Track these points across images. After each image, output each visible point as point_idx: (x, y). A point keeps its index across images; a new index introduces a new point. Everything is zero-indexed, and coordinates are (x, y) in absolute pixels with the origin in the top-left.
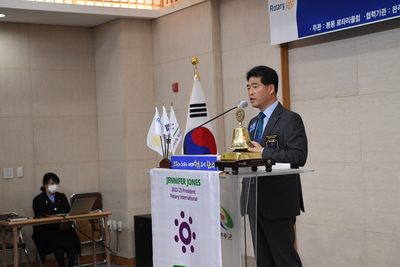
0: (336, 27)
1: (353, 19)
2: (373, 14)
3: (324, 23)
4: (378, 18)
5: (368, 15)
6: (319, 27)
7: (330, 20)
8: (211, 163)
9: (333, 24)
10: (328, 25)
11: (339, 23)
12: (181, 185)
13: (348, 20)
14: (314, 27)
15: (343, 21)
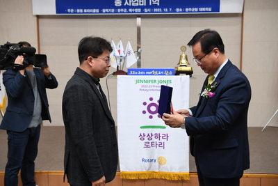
0: (83, 13)
1: (94, 11)
2: (107, 10)
3: (75, 8)
4: (109, 13)
5: (104, 11)
6: (72, 10)
7: (80, 8)
8: (169, 72)
9: (81, 11)
10: (78, 11)
11: (85, 11)
12: (151, 84)
13: (91, 11)
14: (69, 10)
15: (88, 11)
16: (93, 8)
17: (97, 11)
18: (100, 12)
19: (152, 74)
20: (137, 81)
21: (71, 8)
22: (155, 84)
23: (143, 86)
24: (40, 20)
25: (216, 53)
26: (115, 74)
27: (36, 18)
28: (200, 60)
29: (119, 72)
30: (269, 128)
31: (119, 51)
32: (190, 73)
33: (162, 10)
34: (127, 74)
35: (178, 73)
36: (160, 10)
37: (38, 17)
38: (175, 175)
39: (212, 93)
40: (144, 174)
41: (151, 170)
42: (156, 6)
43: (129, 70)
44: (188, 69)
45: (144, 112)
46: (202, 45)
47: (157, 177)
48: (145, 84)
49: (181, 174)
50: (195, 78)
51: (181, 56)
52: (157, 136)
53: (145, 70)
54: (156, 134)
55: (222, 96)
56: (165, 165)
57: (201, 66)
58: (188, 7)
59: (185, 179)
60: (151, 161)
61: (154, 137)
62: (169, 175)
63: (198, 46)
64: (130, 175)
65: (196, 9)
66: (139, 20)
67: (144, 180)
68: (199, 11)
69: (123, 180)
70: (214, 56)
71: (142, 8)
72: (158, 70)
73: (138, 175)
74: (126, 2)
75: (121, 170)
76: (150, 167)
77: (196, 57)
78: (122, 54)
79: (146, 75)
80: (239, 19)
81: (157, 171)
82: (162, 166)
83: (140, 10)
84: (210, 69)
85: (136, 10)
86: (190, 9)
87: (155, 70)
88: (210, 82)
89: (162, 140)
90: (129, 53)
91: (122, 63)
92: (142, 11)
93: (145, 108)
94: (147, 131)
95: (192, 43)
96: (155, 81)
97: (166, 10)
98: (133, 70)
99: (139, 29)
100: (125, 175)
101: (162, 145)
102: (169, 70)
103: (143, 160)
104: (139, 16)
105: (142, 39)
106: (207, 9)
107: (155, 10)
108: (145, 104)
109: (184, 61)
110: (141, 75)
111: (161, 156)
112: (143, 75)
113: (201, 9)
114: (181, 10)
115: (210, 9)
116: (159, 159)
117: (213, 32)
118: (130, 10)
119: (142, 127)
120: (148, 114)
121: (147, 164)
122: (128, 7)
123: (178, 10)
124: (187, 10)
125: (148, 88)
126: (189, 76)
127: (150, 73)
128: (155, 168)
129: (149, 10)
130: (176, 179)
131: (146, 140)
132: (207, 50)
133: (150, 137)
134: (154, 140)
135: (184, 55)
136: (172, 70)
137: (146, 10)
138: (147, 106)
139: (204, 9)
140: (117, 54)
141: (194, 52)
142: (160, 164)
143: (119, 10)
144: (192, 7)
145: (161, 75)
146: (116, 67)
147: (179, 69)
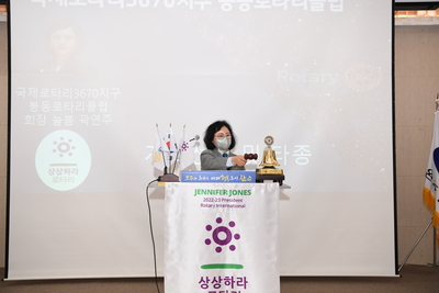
8: (247, 177)
12: (218, 196)
19: (220, 181)
20: (197, 192)
22: (226, 197)
23: (206, 200)
26: (161, 179)
29: (167, 176)
31: (168, 144)
32: (279, 179)
34: (175, 179)
35: (260, 179)
43: (184, 174)
44: (277, 172)
45: (208, 242)
48: (209, 196)
50: (287, 187)
52: (229, 281)
54: (227, 279)
61: (223, 282)
72: (230, 174)
78: (173, 148)
79: (210, 181)
87: (226, 174)
89: (236, 288)
90: (185, 146)
91: (173, 162)
93: (209, 235)
94: (212, 273)
96: (225, 192)
102: (247, 174)
108: (209, 228)
109: (270, 161)
110: (203, 181)
112: (206, 181)
119: (204, 267)
120: (214, 245)
125: (214, 203)
126: (278, 184)
127: (218, 178)
131: (211, 288)
133: (217, 282)
134: (224, 288)
135: (270, 151)
136: (252, 174)
138: (212, 231)
140: (165, 148)
145: (235, 181)
146: (163, 169)
147: (263, 172)
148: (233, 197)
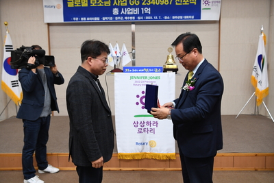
1: (96, 19)
2: (106, 18)
3: (80, 17)
4: (108, 20)
5: (104, 19)
6: (77, 19)
7: (83, 17)
9: (85, 19)
10: (82, 19)
11: (88, 19)
12: (143, 80)
13: (93, 19)
14: (74, 19)
15: (91, 19)
16: (95, 17)
17: (98, 19)
18: (101, 20)
19: (144, 72)
20: (132, 78)
21: (76, 17)
22: (147, 80)
23: (136, 82)
24: (51, 27)
25: (195, 52)
26: (113, 71)
27: (47, 26)
28: (181, 58)
29: (116, 70)
30: (242, 116)
31: (116, 52)
32: (175, 70)
33: (153, 17)
34: (122, 71)
35: (165, 70)
36: (151, 18)
37: (49, 24)
38: (164, 155)
39: (191, 87)
40: (137, 155)
41: (144, 152)
42: (147, 15)
43: (125, 68)
44: (174, 67)
45: (137, 104)
46: (184, 45)
47: (149, 157)
48: (137, 80)
49: (169, 155)
50: (180, 75)
51: (168, 56)
52: (149, 123)
53: (138, 68)
54: (147, 122)
55: (201, 89)
56: (155, 148)
57: (182, 63)
58: (175, 16)
59: (172, 158)
60: (144, 144)
61: (145, 124)
62: (159, 156)
63: (181, 46)
64: (126, 156)
65: (181, 17)
66: (133, 26)
67: (138, 160)
68: (183, 19)
69: (120, 160)
70: (194, 55)
71: (136, 16)
72: (149, 68)
73: (133, 155)
74: (123, 12)
75: (119, 152)
76: (143, 149)
77: (178, 56)
78: (119, 55)
79: (138, 72)
80: (217, 25)
81: (149, 152)
82: (152, 148)
83: (134, 18)
84: (189, 66)
85: (131, 18)
86: (176, 17)
87: (146, 68)
88: (190, 78)
89: (152, 127)
90: (124, 54)
91: (118, 62)
92: (136, 19)
93: (138, 100)
94: (140, 120)
95: (175, 44)
96: (146, 77)
97: (156, 18)
98: (127, 68)
99: (133, 34)
100: (122, 156)
101: (153, 131)
102: (158, 68)
103: (137, 143)
104: (133, 23)
105: (136, 43)
106: (190, 17)
107: (147, 18)
108: (138, 96)
109: (170, 61)
110: (134, 72)
111: (151, 139)
112: (136, 72)
113: (185, 17)
114: (168, 18)
115: (193, 17)
116: (150, 142)
117: (193, 35)
118: (126, 18)
119: (135, 116)
120: (141, 105)
121: (140, 147)
122: (124, 16)
123: (166, 17)
124: (173, 17)
125: (141, 83)
126: (175, 73)
127: (143, 70)
128: (147, 150)
129: (142, 18)
130: (164, 158)
131: (139, 127)
132: (188, 49)
133: (142, 124)
134: (146, 127)
135: (170, 56)
136: (161, 68)
137: (139, 18)
138: (139, 98)
139: (187, 17)
140: (114, 55)
141: (177, 51)
142: (151, 146)
143: (116, 18)
144: (177, 16)
145: (152, 72)
146: (113, 66)
147: (167, 67)
148: (150, 80)
